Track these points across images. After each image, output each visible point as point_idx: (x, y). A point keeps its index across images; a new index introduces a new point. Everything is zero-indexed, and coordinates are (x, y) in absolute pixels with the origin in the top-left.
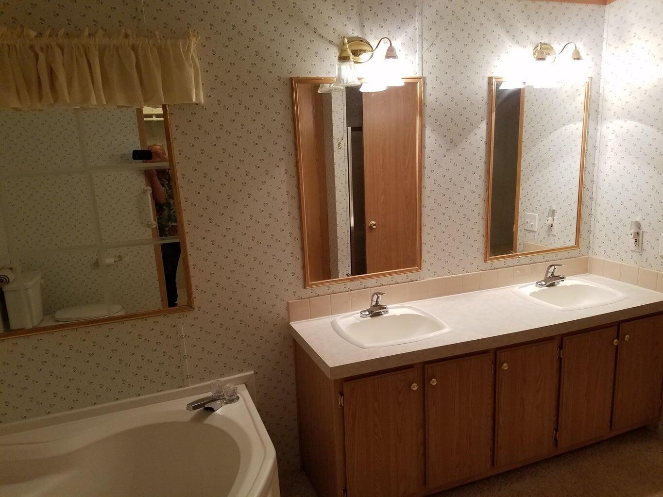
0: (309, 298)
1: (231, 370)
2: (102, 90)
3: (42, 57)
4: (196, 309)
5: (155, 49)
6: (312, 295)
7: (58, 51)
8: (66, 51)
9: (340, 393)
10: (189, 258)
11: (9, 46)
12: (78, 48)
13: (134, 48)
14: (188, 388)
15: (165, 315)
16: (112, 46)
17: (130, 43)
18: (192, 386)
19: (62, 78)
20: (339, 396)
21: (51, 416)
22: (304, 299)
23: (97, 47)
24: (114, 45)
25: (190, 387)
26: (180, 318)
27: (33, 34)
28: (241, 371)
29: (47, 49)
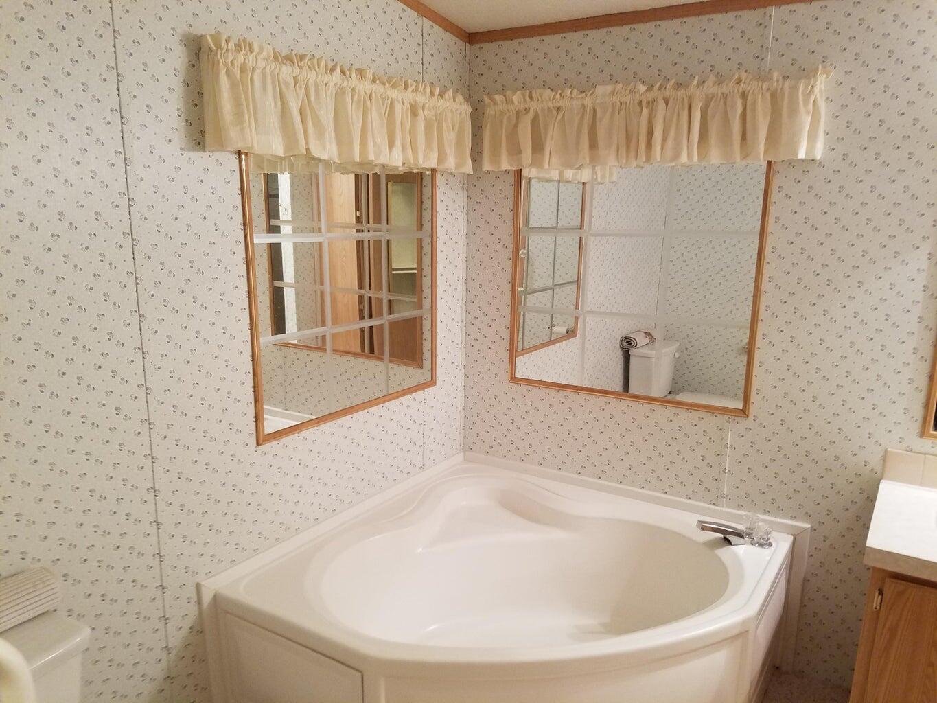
0: (925, 454)
1: (780, 510)
2: (696, 146)
3: (645, 111)
4: (751, 418)
5: (768, 95)
6: (931, 450)
7: (662, 105)
8: (670, 104)
9: (879, 590)
10: (756, 352)
11: (621, 103)
12: (683, 99)
13: (744, 96)
14: (721, 509)
15: (713, 413)
16: (720, 95)
17: (741, 90)
18: (727, 510)
19: (658, 134)
20: (877, 594)
21: (580, 477)
22: (914, 452)
23: (704, 96)
24: (722, 94)
25: (724, 509)
26: (730, 422)
27: (643, 88)
28: (793, 518)
29: (652, 104)
